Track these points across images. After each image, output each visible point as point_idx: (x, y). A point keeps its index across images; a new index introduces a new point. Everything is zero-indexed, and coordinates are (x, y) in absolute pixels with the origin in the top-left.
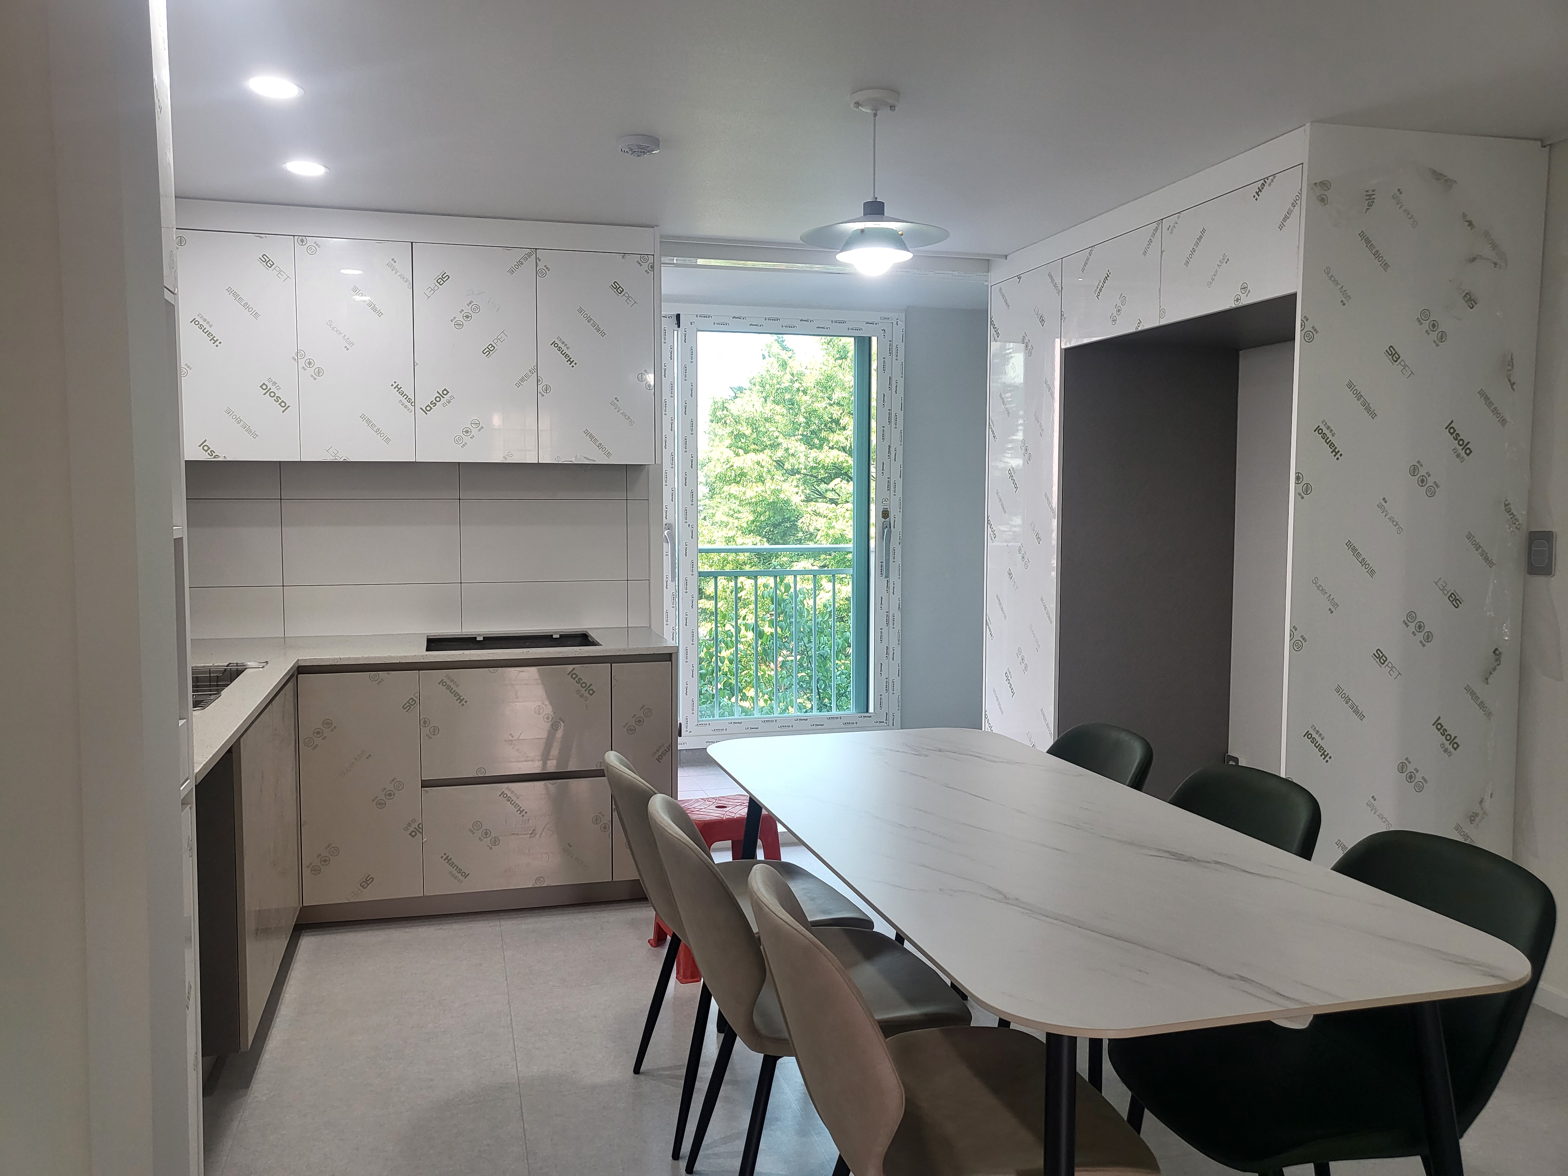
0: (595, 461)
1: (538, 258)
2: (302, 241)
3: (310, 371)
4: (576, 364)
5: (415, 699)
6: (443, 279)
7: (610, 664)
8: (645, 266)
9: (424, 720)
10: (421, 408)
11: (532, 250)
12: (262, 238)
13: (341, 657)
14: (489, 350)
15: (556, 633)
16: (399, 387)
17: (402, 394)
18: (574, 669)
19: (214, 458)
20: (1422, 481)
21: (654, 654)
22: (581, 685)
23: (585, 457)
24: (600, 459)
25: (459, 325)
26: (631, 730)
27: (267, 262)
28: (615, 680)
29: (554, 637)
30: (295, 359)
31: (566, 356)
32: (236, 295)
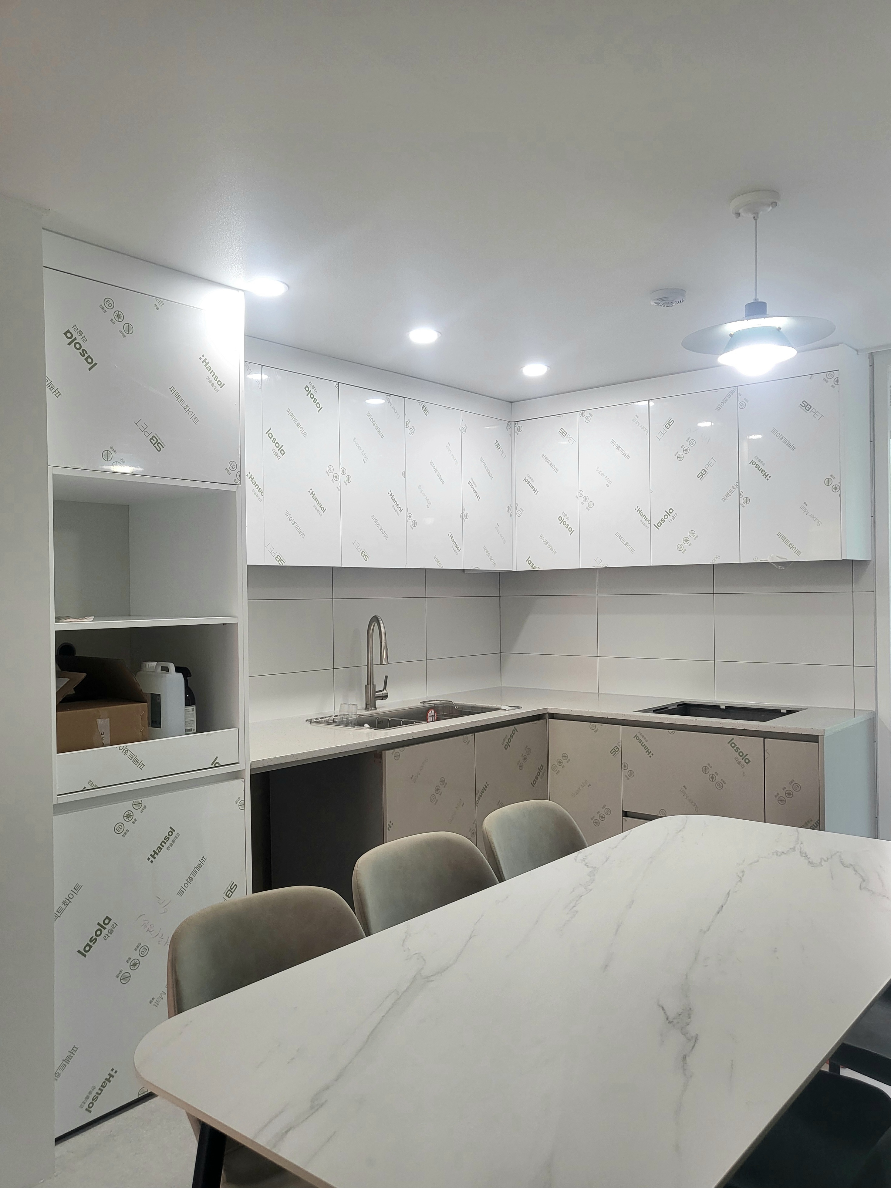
1: (739, 393)
2: (582, 414)
3: (586, 504)
5: (618, 747)
6: (668, 424)
7: (763, 739)
8: (831, 382)
9: (624, 764)
10: (654, 525)
11: (735, 388)
12: (560, 417)
13: (572, 709)
14: (702, 474)
16: (640, 510)
17: (642, 515)
18: (733, 739)
19: (534, 568)
22: (739, 753)
23: (777, 556)
24: (792, 557)
25: (681, 457)
26: (782, 801)
27: (563, 433)
30: (577, 497)
31: (762, 471)
32: (546, 458)
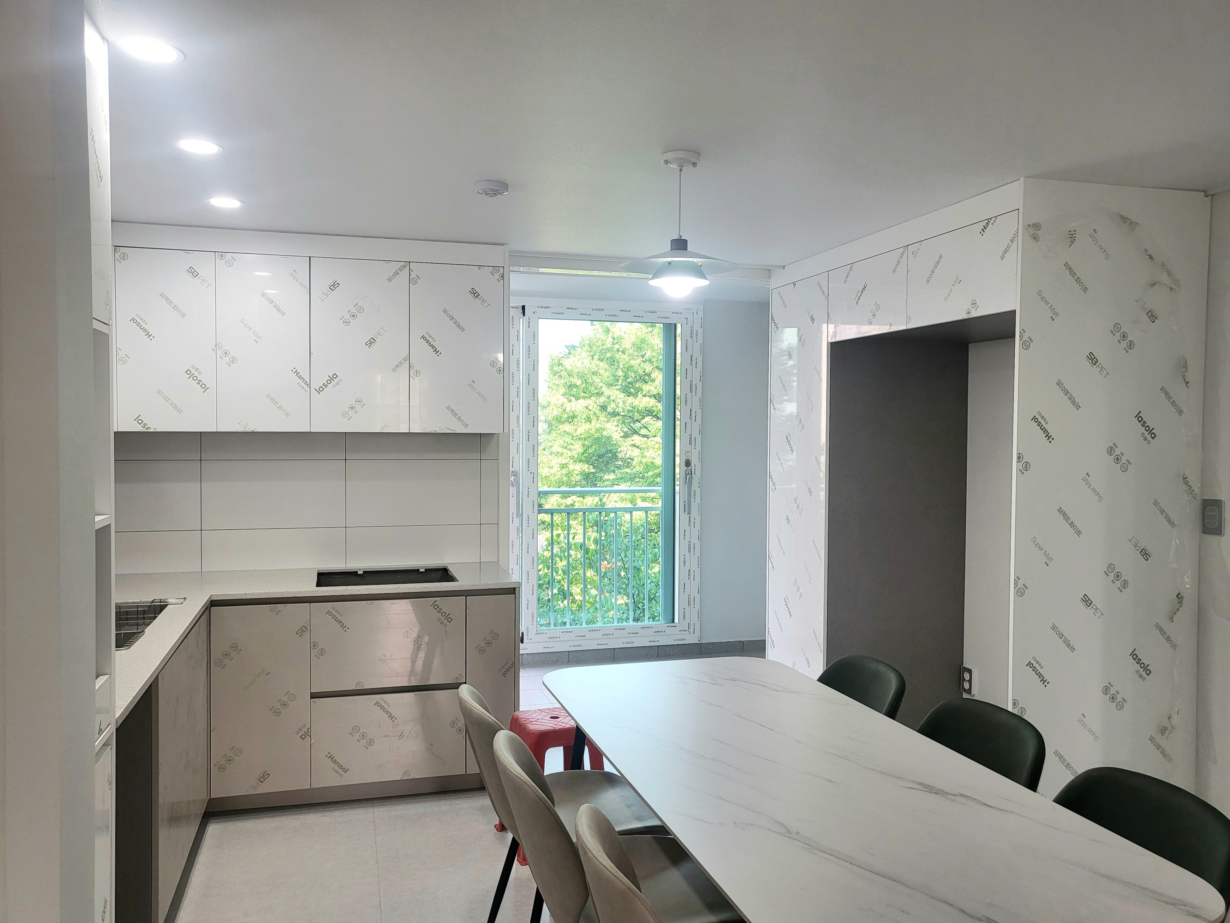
0: (455, 431)
1: (411, 269)
2: (222, 256)
3: (227, 359)
4: (440, 353)
5: (306, 626)
6: (334, 286)
7: (465, 597)
8: (497, 276)
9: (313, 643)
10: (315, 389)
11: (407, 263)
12: (189, 253)
13: (246, 592)
14: (371, 342)
15: (422, 568)
16: (298, 372)
17: (300, 377)
18: (436, 601)
19: (147, 429)
20: (1118, 459)
21: (501, 588)
22: (442, 614)
23: (447, 428)
24: (460, 429)
25: (346, 323)
26: (482, 651)
27: (193, 272)
28: (469, 609)
29: (420, 571)
30: (214, 350)
31: (433, 347)
32: (167, 299)
